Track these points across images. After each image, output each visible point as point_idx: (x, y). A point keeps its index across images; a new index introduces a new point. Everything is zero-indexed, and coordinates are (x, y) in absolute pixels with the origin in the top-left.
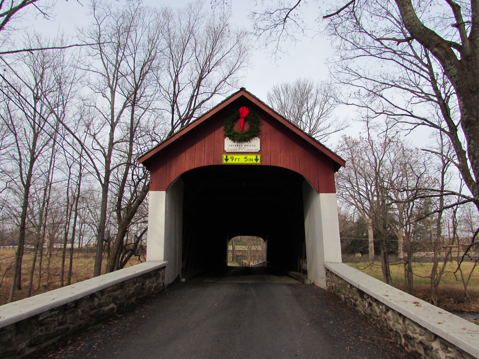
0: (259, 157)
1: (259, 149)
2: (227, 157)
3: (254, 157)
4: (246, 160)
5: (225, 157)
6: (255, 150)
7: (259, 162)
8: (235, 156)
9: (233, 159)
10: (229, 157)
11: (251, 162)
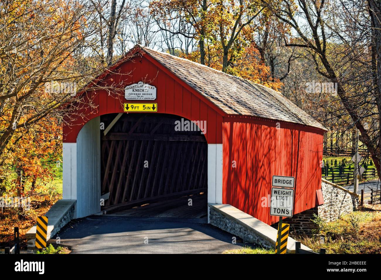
0: (156, 105)
1: (156, 98)
2: (127, 105)
3: (151, 105)
4: (144, 108)
5: (125, 105)
6: (152, 98)
7: (156, 110)
8: (135, 105)
9: (133, 107)
10: (130, 105)
11: (149, 110)
